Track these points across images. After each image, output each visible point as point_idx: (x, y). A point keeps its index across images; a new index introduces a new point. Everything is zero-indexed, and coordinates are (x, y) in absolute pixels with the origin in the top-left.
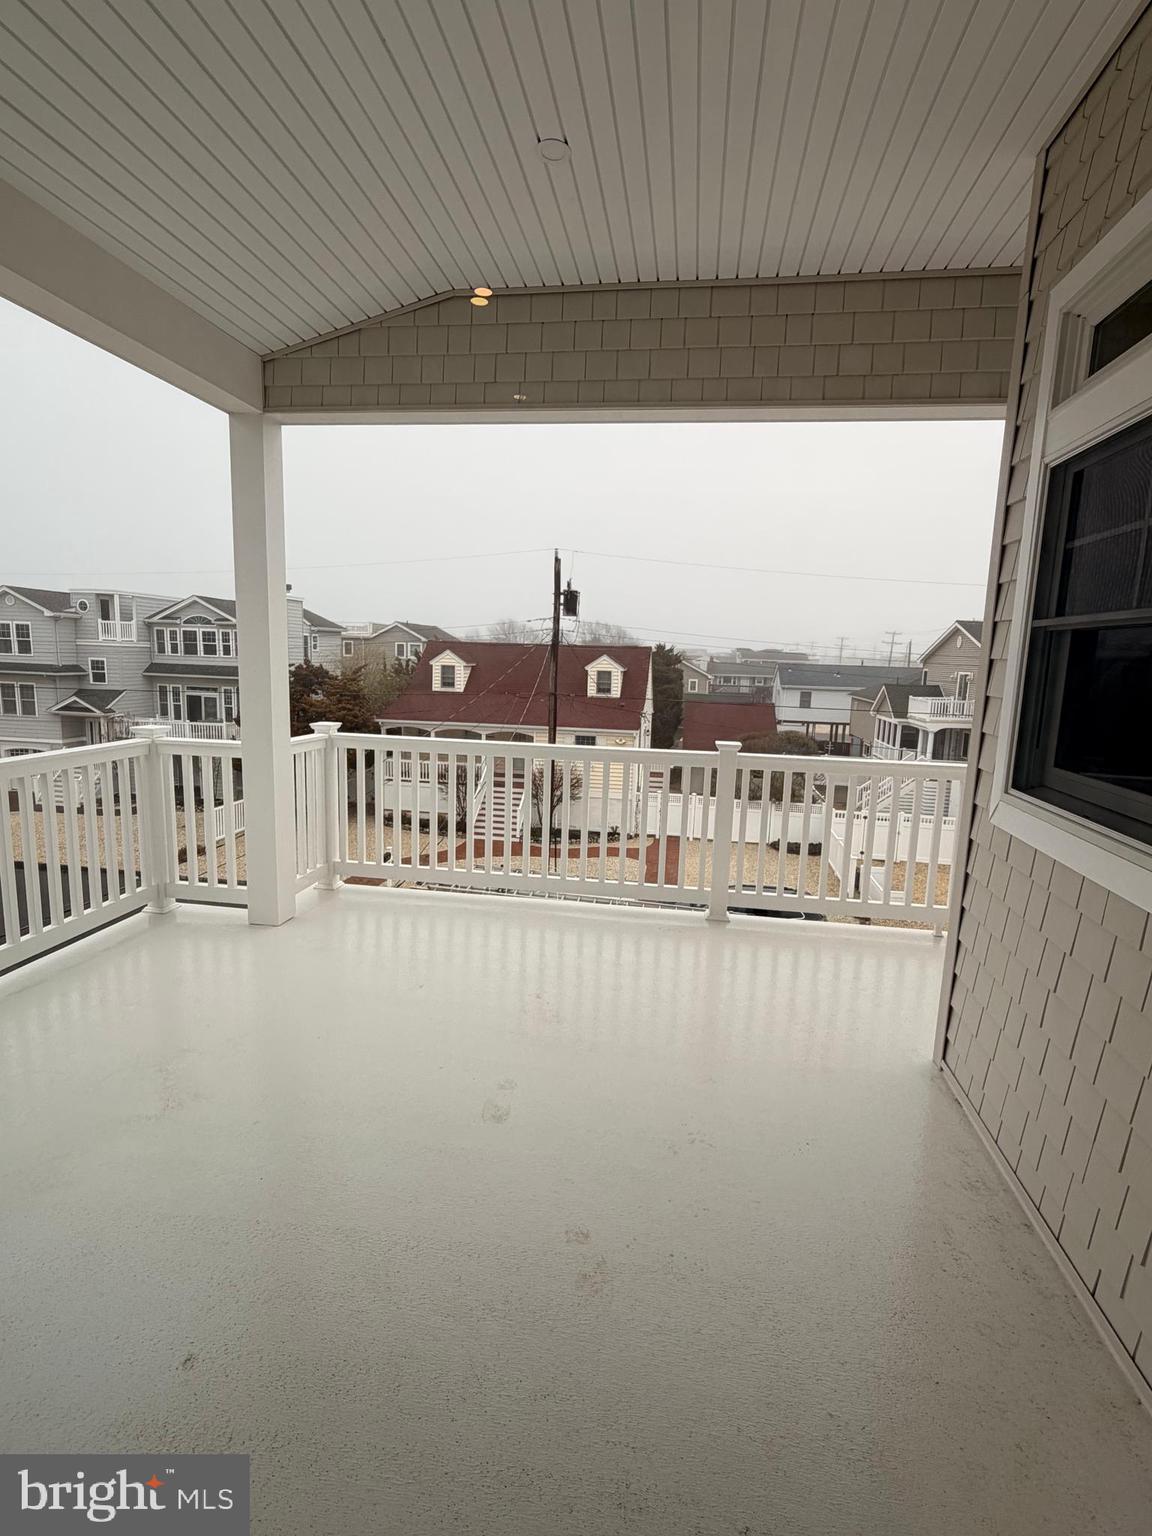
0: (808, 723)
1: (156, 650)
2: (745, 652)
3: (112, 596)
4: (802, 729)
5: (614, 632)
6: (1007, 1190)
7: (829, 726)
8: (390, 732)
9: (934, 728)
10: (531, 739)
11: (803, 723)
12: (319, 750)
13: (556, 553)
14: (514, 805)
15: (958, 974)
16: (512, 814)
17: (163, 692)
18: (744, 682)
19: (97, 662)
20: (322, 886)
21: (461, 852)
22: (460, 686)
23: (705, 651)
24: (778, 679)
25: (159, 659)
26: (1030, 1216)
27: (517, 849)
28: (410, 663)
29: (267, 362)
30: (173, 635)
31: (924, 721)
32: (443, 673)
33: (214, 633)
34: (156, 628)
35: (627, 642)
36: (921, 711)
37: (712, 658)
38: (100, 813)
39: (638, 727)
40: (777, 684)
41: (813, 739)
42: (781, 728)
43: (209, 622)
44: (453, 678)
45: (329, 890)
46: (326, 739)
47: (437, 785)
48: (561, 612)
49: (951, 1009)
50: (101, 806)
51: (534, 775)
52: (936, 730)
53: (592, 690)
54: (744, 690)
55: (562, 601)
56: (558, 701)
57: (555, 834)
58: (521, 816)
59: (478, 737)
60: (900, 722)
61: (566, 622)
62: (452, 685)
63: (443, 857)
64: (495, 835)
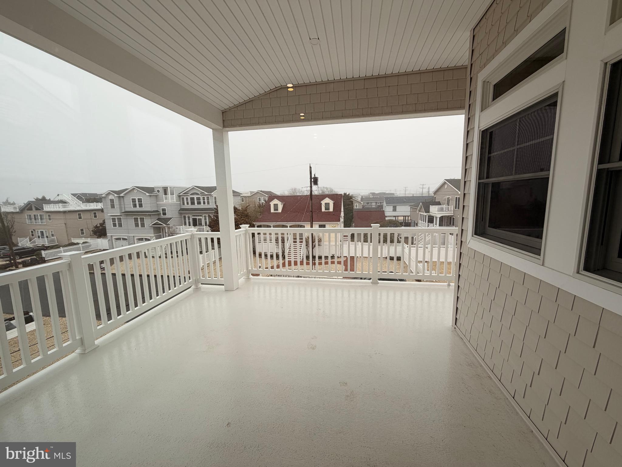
0: (396, 216)
1: (182, 204)
2: (373, 194)
3: (167, 187)
4: (394, 219)
5: (329, 190)
6: (481, 366)
7: (403, 217)
8: (258, 227)
9: (439, 216)
10: (304, 227)
11: (394, 216)
12: (243, 234)
13: (310, 165)
14: (300, 248)
15: (459, 296)
16: (300, 252)
17: (185, 217)
18: (373, 204)
19: (164, 209)
20: (246, 277)
21: (284, 265)
22: (280, 210)
23: (359, 194)
24: (385, 202)
25: (183, 207)
26: (489, 373)
27: (302, 263)
28: (263, 204)
29: (224, 112)
30: (187, 198)
31: (436, 214)
32: (274, 206)
33: (200, 197)
34: (181, 197)
35: (333, 193)
36: (434, 210)
37: (362, 197)
38: (166, 257)
39: (339, 221)
40: (385, 204)
41: (398, 221)
42: (387, 219)
43: (198, 194)
44: (278, 208)
45: (248, 278)
46: (245, 230)
47: (275, 244)
48: (313, 184)
49: (457, 308)
50: (167, 255)
51: (306, 238)
52: (440, 216)
53: (323, 209)
54: (373, 206)
55: (313, 181)
56: (313, 213)
57: (314, 257)
58: (302, 252)
59: (287, 227)
60: (427, 214)
61: (314, 188)
62: (277, 210)
63: (278, 267)
64: (294, 259)
